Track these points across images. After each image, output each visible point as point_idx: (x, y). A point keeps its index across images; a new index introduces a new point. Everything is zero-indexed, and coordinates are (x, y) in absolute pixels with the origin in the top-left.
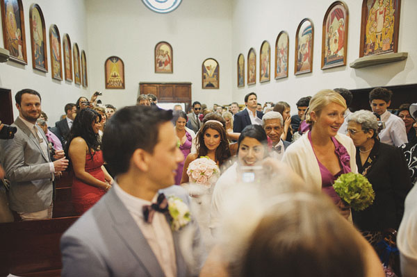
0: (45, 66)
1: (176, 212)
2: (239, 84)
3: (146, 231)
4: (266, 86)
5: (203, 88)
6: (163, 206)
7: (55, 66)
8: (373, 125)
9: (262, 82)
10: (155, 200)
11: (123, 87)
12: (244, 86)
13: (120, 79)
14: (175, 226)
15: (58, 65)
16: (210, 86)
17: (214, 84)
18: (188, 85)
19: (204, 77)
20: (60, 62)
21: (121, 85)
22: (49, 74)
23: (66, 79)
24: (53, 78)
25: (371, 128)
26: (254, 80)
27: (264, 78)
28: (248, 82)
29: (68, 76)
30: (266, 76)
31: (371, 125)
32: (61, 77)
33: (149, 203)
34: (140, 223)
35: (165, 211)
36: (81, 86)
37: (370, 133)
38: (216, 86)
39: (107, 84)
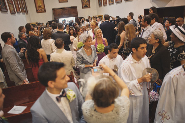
0: (6, 9)
1: (69, 97)
2: (99, 5)
3: (59, 105)
4: (112, 6)
5: (83, 8)
6: (64, 95)
7: (11, 7)
8: (160, 37)
9: (110, 4)
10: (61, 93)
11: (45, 11)
12: (102, 6)
13: (43, 7)
14: (70, 101)
15: (12, 6)
16: (86, 7)
17: (87, 5)
18: (75, 8)
19: (82, 3)
20: (12, 4)
21: (44, 10)
22: (9, 12)
23: (17, 12)
24: (11, 13)
25: (158, 38)
26: (106, 3)
27: (111, 2)
28: (104, 4)
29: (18, 10)
30: (112, 1)
31: (158, 37)
32: (15, 12)
33: (59, 95)
34: (56, 102)
35: (65, 96)
36: (25, 14)
37: (157, 40)
38: (89, 7)
39: (37, 11)
